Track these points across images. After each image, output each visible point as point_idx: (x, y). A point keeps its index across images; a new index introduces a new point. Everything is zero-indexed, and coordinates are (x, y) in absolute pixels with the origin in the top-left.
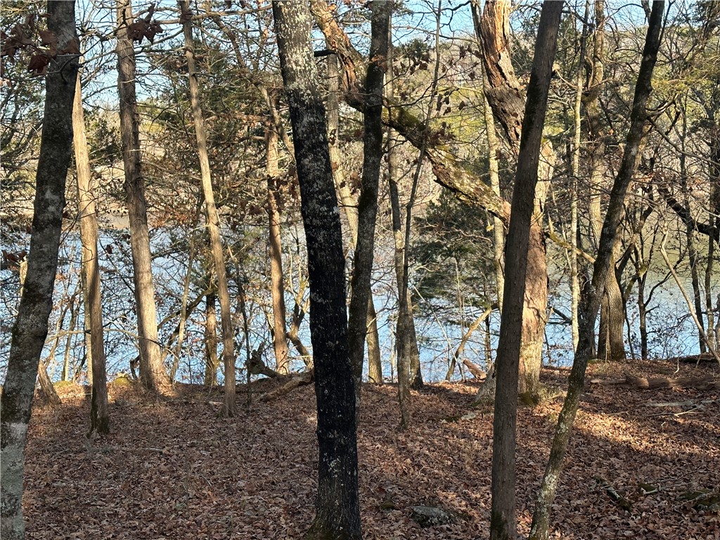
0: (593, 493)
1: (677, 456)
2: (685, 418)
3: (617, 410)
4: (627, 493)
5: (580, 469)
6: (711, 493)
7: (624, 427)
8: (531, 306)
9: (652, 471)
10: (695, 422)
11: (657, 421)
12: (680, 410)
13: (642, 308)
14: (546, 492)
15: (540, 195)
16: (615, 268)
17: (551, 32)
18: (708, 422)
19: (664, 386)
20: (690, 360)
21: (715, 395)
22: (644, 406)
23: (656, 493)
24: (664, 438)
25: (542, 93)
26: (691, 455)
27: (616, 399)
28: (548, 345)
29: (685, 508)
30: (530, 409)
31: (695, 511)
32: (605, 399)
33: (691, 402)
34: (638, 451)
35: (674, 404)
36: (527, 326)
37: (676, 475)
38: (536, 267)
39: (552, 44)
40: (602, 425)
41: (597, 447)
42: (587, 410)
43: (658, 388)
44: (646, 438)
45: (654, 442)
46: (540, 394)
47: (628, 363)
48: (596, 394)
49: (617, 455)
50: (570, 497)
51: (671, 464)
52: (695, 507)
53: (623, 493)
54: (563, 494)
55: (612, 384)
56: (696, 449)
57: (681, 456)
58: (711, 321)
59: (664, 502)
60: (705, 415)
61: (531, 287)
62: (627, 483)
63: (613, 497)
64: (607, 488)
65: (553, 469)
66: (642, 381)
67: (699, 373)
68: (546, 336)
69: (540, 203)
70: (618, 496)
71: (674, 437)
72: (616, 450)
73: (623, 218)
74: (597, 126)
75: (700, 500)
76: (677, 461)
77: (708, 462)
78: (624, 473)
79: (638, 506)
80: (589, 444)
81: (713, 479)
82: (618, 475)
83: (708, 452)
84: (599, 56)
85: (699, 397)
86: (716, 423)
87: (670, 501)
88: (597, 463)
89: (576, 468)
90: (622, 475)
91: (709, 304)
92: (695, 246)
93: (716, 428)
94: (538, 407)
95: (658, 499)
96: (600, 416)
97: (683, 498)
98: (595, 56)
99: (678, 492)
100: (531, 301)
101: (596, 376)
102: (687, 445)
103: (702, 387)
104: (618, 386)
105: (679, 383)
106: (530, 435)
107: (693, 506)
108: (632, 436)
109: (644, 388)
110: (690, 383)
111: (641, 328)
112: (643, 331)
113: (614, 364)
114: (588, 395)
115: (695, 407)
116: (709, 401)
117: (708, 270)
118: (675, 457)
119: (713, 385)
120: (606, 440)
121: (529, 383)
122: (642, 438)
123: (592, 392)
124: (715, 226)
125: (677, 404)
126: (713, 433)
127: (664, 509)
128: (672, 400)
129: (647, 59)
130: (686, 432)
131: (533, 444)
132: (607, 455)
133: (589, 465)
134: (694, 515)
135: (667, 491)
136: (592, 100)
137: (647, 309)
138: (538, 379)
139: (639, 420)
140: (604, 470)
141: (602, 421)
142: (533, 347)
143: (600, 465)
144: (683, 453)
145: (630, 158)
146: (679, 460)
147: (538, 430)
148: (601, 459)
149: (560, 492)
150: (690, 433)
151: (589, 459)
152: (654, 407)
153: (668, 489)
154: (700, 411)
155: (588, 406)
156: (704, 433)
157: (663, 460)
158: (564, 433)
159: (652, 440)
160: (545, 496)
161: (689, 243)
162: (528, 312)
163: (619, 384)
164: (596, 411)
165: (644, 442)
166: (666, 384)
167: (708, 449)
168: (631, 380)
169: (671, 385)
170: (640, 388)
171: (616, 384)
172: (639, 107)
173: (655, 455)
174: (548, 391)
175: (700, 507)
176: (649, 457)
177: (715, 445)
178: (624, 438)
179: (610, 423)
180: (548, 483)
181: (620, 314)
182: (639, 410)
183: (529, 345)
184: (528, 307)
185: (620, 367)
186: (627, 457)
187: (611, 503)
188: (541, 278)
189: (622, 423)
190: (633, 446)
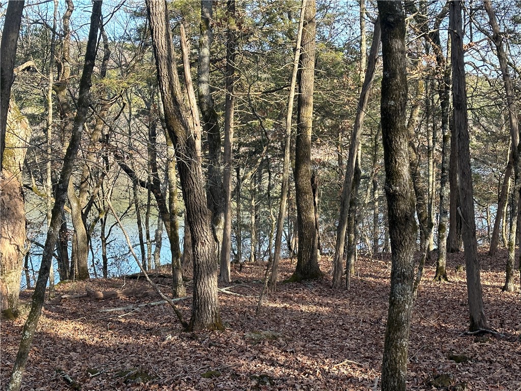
0: (53, 381)
1: (118, 346)
2: (126, 319)
3: (79, 316)
4: (78, 377)
5: (47, 363)
6: (136, 370)
7: (82, 329)
8: (12, 243)
9: (99, 359)
10: (133, 320)
11: (106, 323)
12: (124, 312)
13: (104, 241)
14: (13, 385)
15: (19, 158)
16: (82, 213)
17: (13, 36)
18: (141, 319)
19: (113, 297)
20: (134, 277)
21: (148, 300)
22: (99, 312)
23: (99, 375)
24: (110, 334)
25: (7, 81)
26: (127, 344)
27: (79, 309)
28: (33, 271)
29: (118, 383)
30: (11, 321)
31: (125, 384)
32: (70, 309)
33: (131, 307)
34: (91, 345)
35: (119, 309)
36: (9, 258)
37: (115, 360)
38: (16, 213)
39: (14, 45)
40: (66, 329)
41: (61, 346)
42: (56, 319)
43: (110, 298)
44: (97, 335)
45: (102, 338)
46: (19, 309)
47: (90, 281)
48: (64, 306)
49: (75, 350)
50: (35, 386)
51: (113, 352)
52: (125, 382)
53: (75, 378)
54: (30, 384)
55: (77, 298)
56: (131, 340)
57: (120, 346)
58: (150, 249)
59: (104, 381)
60: (140, 315)
61: (13, 228)
62: (80, 370)
63: (68, 381)
64: (64, 375)
65: (19, 367)
66: (99, 294)
67: (139, 286)
68: (32, 264)
69: (20, 165)
70: (71, 381)
71: (117, 333)
72: (74, 346)
73: (88, 177)
74: (66, 109)
75: (129, 376)
76: (117, 350)
77: (138, 348)
78: (79, 363)
79: (85, 386)
80: (54, 344)
81: (140, 360)
82: (75, 365)
83: (139, 341)
84: (66, 58)
85: (137, 303)
86: (147, 320)
87: (108, 380)
88: (59, 358)
89: (43, 363)
90: (77, 365)
91: (148, 237)
92: (139, 196)
93: (146, 323)
94: (18, 320)
95: (100, 379)
96: (65, 323)
97: (117, 376)
98: (64, 58)
99: (114, 373)
100: (12, 239)
101: (67, 293)
102: (125, 338)
103: (139, 295)
104: (81, 299)
105: (124, 293)
106: (9, 342)
107: (124, 381)
108: (88, 335)
109: (100, 299)
110: (131, 293)
111: (103, 256)
112: (104, 258)
113: (81, 283)
114: (58, 307)
115: (134, 309)
116: (143, 305)
117: (147, 213)
118: (116, 347)
119: (147, 293)
120: (68, 340)
121: (11, 301)
122: (94, 336)
123: (61, 305)
124: (152, 183)
125: (122, 309)
126: (144, 327)
127: (103, 386)
128: (119, 306)
129: (88, 63)
130: (125, 328)
131: (11, 348)
132: (68, 351)
133: (54, 360)
134: (124, 388)
135: (107, 373)
136: (62, 90)
137: (107, 242)
138: (18, 298)
139: (93, 323)
140: (64, 362)
141: (66, 326)
142: (13, 274)
143: (62, 359)
144: (122, 344)
145: (77, 133)
146: (118, 349)
147: (16, 337)
148: (63, 354)
149: (28, 383)
150: (128, 328)
151: (54, 355)
152: (105, 312)
153: (107, 371)
154: (137, 312)
155: (57, 316)
156: (138, 327)
157: (108, 350)
158: (28, 339)
159: (101, 336)
160: (13, 388)
161: (135, 195)
162: (10, 248)
163: (82, 297)
164: (63, 319)
165: (96, 339)
166: (115, 295)
167: (139, 339)
168: (91, 294)
169: (119, 295)
170: (97, 299)
171: (80, 298)
172: (83, 97)
173: (102, 347)
174: (26, 307)
175: (128, 381)
176: (99, 349)
177: (144, 336)
178: (82, 337)
179: (72, 327)
180: (14, 378)
181: (86, 246)
182: (95, 315)
183: (11, 273)
184: (10, 244)
185: (85, 285)
186: (82, 351)
187: (66, 386)
188: (20, 221)
189: (81, 326)
190: (87, 342)
